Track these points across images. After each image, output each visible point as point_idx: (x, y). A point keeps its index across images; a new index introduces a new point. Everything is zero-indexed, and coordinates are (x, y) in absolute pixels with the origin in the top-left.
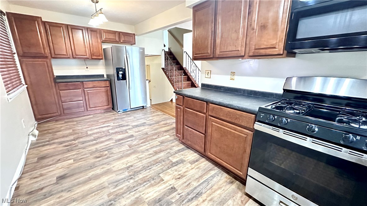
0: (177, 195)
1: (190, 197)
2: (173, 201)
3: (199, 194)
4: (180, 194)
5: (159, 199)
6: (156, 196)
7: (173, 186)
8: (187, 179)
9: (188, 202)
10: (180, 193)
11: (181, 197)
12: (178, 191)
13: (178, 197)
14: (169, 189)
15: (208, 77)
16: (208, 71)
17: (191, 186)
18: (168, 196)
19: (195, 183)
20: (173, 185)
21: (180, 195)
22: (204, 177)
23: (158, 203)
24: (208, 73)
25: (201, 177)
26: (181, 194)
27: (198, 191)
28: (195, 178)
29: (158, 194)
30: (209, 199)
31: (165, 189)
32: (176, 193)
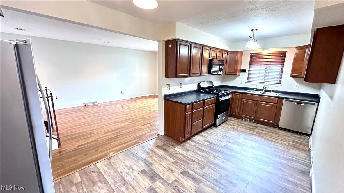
15: (168, 89)
16: (168, 85)
24: (168, 86)
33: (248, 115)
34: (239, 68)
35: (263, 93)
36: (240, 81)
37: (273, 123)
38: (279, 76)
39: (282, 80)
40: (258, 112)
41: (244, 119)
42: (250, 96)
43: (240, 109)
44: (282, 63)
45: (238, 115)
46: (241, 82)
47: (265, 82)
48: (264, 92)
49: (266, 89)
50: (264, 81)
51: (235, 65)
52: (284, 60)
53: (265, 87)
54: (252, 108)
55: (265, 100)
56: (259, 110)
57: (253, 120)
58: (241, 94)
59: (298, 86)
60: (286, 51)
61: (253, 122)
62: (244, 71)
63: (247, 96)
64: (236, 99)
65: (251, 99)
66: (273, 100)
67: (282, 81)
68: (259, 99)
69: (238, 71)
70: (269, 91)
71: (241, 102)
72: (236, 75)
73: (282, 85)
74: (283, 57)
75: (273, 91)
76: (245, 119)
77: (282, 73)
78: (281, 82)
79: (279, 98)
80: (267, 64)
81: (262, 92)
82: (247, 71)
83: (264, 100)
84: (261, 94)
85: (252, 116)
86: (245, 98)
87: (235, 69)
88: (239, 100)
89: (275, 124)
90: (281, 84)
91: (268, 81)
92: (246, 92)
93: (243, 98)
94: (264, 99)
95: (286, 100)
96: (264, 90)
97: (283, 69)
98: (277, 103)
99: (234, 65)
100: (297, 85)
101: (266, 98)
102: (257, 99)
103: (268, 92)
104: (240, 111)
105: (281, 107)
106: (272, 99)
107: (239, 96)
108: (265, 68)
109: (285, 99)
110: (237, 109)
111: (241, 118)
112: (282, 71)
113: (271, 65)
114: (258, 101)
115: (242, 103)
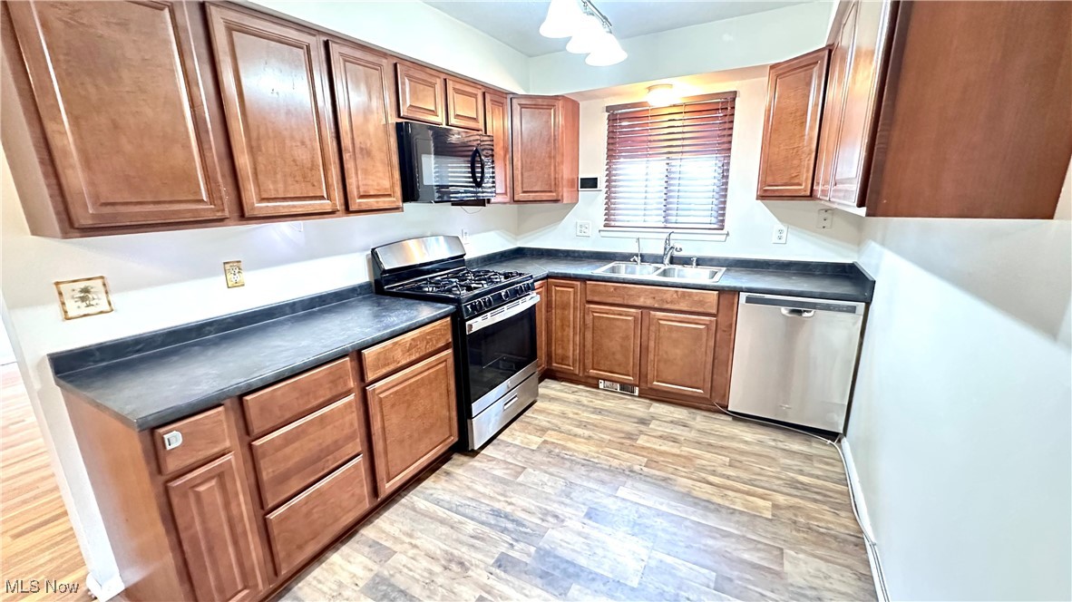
0: (515, 548)
1: (510, 526)
2: (533, 549)
3: (497, 514)
4: (512, 545)
5: (541, 577)
6: (538, 587)
7: (492, 566)
8: (459, 546)
9: (524, 526)
10: (506, 545)
11: (517, 541)
12: (504, 550)
13: (518, 546)
14: (505, 571)
16: (78, 285)
17: (479, 531)
18: (527, 564)
19: (467, 527)
20: (491, 568)
21: (514, 543)
22: (445, 516)
23: (552, 575)
24: (86, 290)
25: (443, 522)
26: (511, 542)
27: (490, 516)
28: (452, 531)
29: (528, 589)
30: (502, 498)
31: (509, 578)
32: (511, 553)
33: (617, 370)
34: (566, 173)
35: (665, 273)
36: (581, 226)
37: (708, 396)
38: (717, 196)
39: (727, 212)
40: (651, 356)
41: (601, 386)
42: (616, 288)
43: (584, 346)
44: (723, 143)
45: (577, 372)
46: (582, 231)
47: (669, 225)
48: (667, 267)
49: (676, 254)
50: (666, 221)
51: (550, 157)
52: (729, 132)
53: (668, 246)
54: (626, 338)
55: (672, 302)
56: (652, 344)
57: (637, 388)
58: (578, 283)
59: (784, 235)
60: (735, 93)
61: (637, 394)
62: (591, 183)
63: (602, 289)
64: (565, 307)
65: (619, 301)
66: (702, 303)
67: (727, 218)
68: (649, 303)
69: (565, 182)
70: (686, 261)
71: (584, 316)
72: (556, 201)
73: (728, 234)
74: (727, 119)
75: (701, 262)
76: (608, 383)
77: (726, 183)
78: (723, 221)
79: (722, 291)
80: (671, 149)
81: (663, 267)
82: (602, 184)
83: (667, 303)
84: (655, 277)
85: (631, 373)
86: (596, 299)
87: (549, 175)
88: (575, 309)
89: (714, 402)
90: (724, 231)
91: (680, 219)
92: (601, 270)
93: (589, 298)
94: (669, 300)
95: (749, 300)
96: (667, 260)
97: (728, 170)
98: (714, 311)
99: (547, 160)
100: (781, 232)
101: (675, 296)
102: (641, 302)
103: (683, 264)
104: (584, 355)
105: (731, 328)
106: (696, 298)
107: (575, 293)
108: (667, 167)
109: (743, 296)
110: (571, 348)
111: (592, 383)
112: (725, 176)
113: (685, 156)
114: (645, 311)
115: (589, 319)
